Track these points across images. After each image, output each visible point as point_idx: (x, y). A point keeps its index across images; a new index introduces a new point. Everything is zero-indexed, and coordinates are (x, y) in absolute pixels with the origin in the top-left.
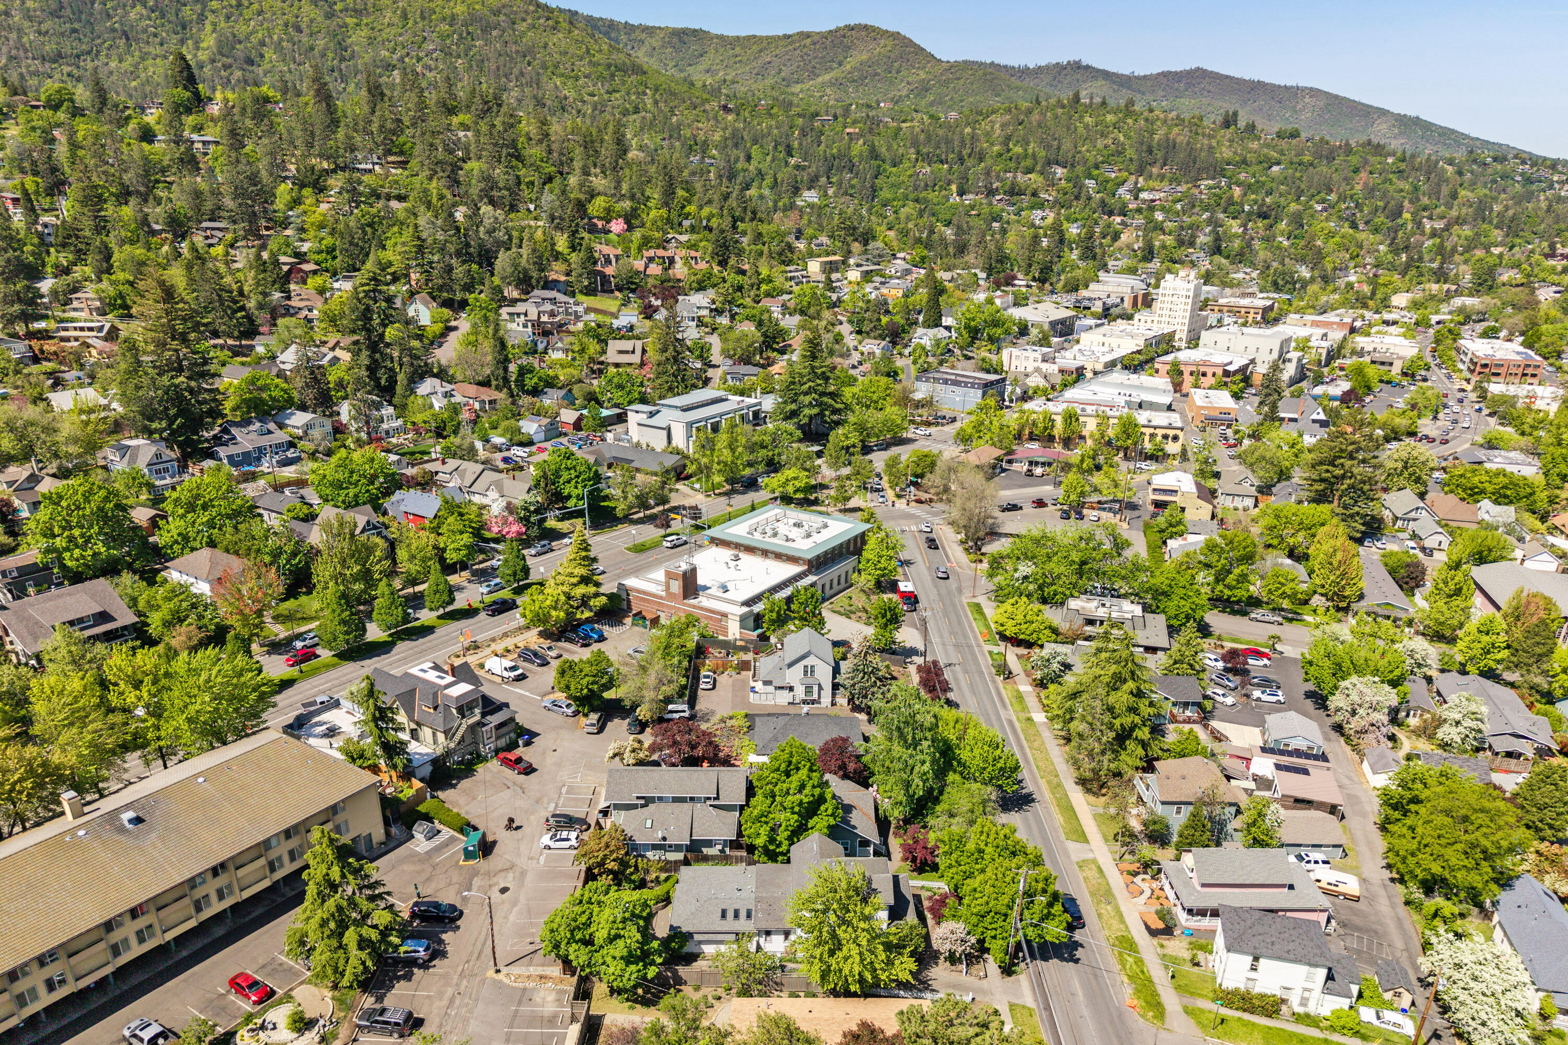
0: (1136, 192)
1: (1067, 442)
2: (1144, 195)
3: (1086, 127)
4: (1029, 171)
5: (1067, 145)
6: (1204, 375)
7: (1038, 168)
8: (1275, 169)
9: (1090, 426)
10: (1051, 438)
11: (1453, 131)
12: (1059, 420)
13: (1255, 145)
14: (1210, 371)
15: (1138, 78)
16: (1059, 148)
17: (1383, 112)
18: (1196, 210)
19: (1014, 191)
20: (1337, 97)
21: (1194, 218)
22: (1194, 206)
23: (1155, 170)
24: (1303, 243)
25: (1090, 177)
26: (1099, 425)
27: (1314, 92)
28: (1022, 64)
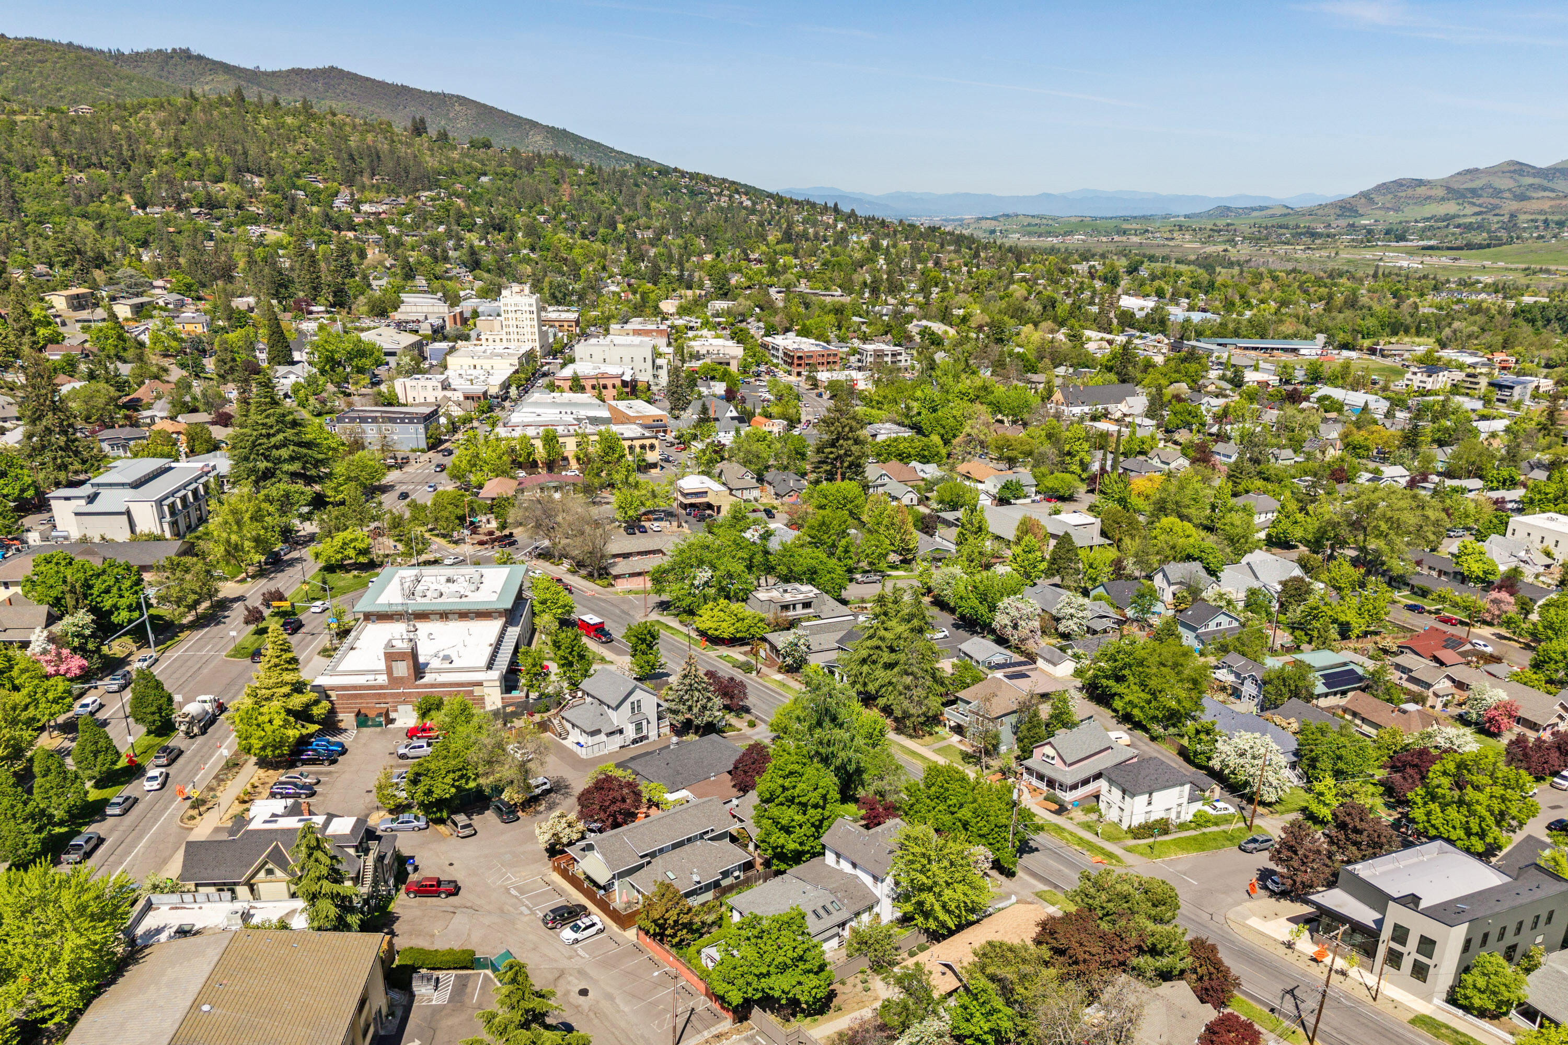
0: (356, 204)
1: (550, 466)
2: (365, 208)
3: (267, 130)
4: (219, 179)
5: (253, 150)
6: (605, 387)
7: (229, 175)
8: (484, 179)
9: (570, 447)
10: (534, 464)
11: (599, 145)
12: (538, 444)
13: (455, 155)
14: (609, 383)
15: (265, 74)
16: (245, 153)
17: (534, 124)
18: (430, 223)
19: (211, 204)
20: (485, 106)
21: (430, 232)
22: (425, 220)
23: (366, 180)
24: (550, 255)
25: (295, 186)
26: (579, 445)
27: (463, 101)
28: (113, 48)
